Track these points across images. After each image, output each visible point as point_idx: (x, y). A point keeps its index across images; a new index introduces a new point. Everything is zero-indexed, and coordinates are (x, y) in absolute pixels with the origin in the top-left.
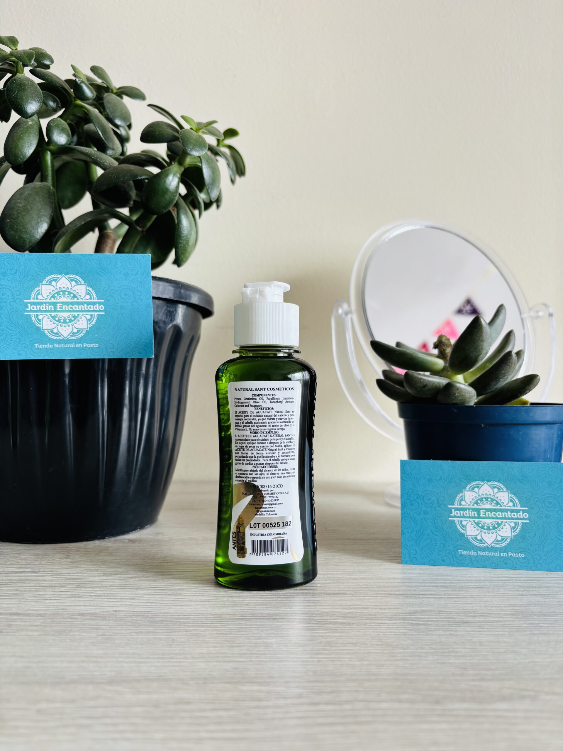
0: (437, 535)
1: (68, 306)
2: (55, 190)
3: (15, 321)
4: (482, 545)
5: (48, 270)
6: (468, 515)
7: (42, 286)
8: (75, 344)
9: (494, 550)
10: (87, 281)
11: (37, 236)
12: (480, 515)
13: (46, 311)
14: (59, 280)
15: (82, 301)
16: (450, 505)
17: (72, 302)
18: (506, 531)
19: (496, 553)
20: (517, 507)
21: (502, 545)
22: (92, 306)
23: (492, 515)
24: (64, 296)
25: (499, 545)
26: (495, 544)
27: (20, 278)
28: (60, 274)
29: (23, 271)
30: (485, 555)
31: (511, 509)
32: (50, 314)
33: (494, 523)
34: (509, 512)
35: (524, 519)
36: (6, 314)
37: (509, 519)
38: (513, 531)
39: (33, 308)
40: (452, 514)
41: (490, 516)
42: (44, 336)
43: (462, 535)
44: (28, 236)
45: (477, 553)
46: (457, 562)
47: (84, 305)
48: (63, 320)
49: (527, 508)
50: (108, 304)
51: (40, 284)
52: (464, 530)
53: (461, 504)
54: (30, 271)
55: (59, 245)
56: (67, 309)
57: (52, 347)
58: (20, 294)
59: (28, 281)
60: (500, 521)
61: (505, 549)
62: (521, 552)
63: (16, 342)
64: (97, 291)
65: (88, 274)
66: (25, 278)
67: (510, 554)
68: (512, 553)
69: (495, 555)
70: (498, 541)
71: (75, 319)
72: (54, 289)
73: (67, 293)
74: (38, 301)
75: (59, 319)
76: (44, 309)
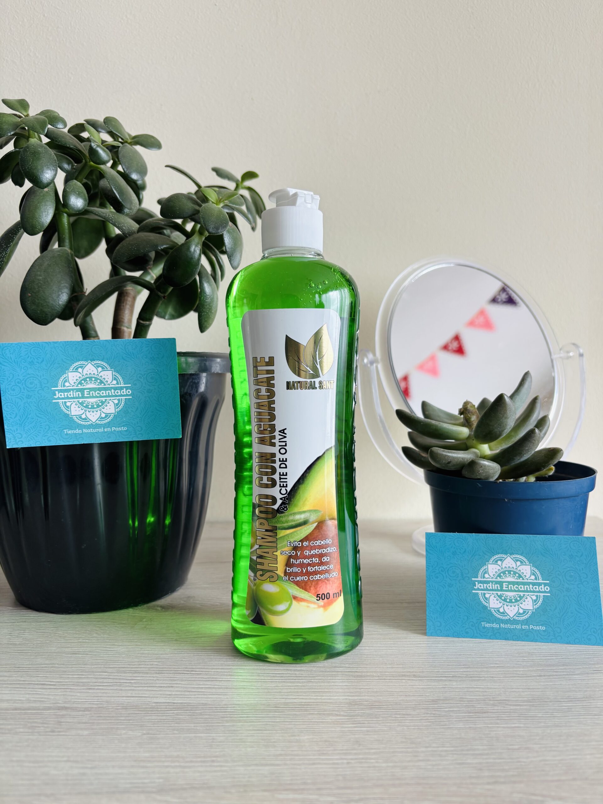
0: (461, 608)
1: (95, 392)
3: (44, 409)
4: (504, 618)
5: (73, 357)
6: (491, 588)
7: (69, 373)
8: (104, 428)
9: (516, 623)
10: (113, 367)
12: (503, 588)
14: (85, 367)
15: (108, 386)
17: (99, 388)
18: (528, 604)
19: (518, 626)
20: (539, 580)
21: (524, 617)
22: (119, 391)
23: (515, 587)
24: (91, 382)
25: (520, 618)
26: (517, 616)
27: (46, 366)
28: (86, 360)
29: (50, 359)
30: (507, 627)
31: (533, 582)
32: (77, 401)
33: (516, 596)
34: (531, 585)
35: (545, 592)
36: (34, 402)
37: (531, 592)
38: (534, 604)
39: (61, 395)
40: (476, 587)
41: (513, 589)
42: (72, 422)
43: (485, 608)
45: (500, 626)
46: (480, 634)
47: (111, 391)
48: (91, 405)
49: (548, 582)
50: (135, 389)
51: (67, 371)
52: (487, 603)
53: (485, 577)
54: (56, 359)
56: (94, 395)
57: (81, 432)
58: (48, 382)
59: (55, 368)
60: (522, 594)
61: (526, 622)
62: (542, 625)
63: (45, 429)
64: (124, 377)
65: (114, 359)
66: (52, 366)
67: (531, 627)
68: (534, 626)
69: (517, 628)
70: (520, 614)
71: (102, 405)
72: (81, 376)
73: (93, 379)
74: (65, 388)
75: (87, 405)
76: (72, 396)
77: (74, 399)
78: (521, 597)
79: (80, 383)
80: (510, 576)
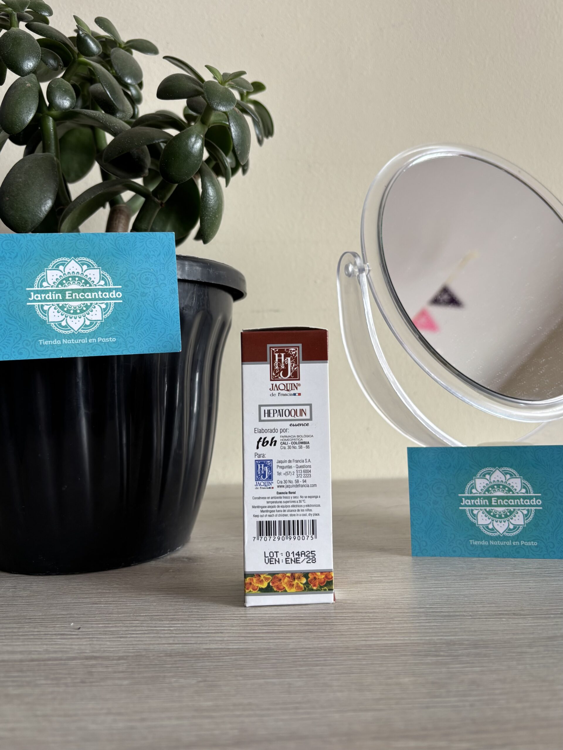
0: (446, 525)
1: (79, 294)
2: (59, 162)
3: (16, 313)
4: (493, 534)
5: (54, 253)
6: (479, 504)
7: (47, 271)
8: (88, 339)
9: (506, 539)
10: (101, 264)
11: (40, 215)
12: (492, 503)
13: (52, 301)
14: (67, 264)
15: (95, 287)
16: (461, 494)
17: (83, 289)
18: (518, 519)
19: (509, 542)
20: (530, 493)
21: (514, 533)
22: (107, 294)
23: (504, 502)
24: (73, 282)
25: (511, 534)
26: (507, 532)
27: (21, 263)
28: (69, 257)
29: (25, 254)
30: (497, 544)
31: (524, 496)
32: (57, 304)
33: (506, 511)
34: (521, 499)
35: (537, 506)
36: (4, 305)
37: (522, 506)
38: (525, 518)
39: (37, 297)
40: (462, 503)
41: (502, 504)
42: (49, 330)
43: (473, 525)
44: (30, 215)
45: (489, 543)
46: (468, 552)
47: (98, 293)
48: (73, 310)
49: (540, 495)
50: (126, 290)
51: (45, 269)
52: (475, 519)
53: (472, 493)
54: (33, 254)
55: (66, 224)
56: (78, 298)
57: (60, 343)
58: (22, 282)
59: (31, 265)
60: (512, 509)
61: (517, 538)
62: (534, 541)
63: (16, 338)
64: (114, 276)
65: (102, 256)
66: (27, 263)
67: (522, 543)
68: (525, 541)
69: (507, 544)
70: (510, 529)
71: (87, 309)
72: (62, 275)
73: (77, 279)
74: (42, 289)
75: (68, 310)
76: (50, 298)
77: (53, 302)
78: (511, 512)
79: (61, 283)
80: (499, 490)
